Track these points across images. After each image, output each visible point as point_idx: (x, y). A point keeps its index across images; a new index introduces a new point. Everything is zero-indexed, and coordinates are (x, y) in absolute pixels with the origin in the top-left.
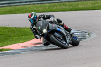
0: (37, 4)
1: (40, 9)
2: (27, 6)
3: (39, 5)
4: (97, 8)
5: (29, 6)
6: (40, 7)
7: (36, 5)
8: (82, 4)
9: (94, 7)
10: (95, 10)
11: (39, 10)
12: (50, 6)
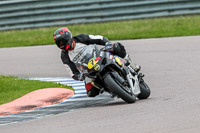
0: (25, 29)
1: (30, 38)
2: (5, 33)
3: (29, 31)
4: (144, 35)
5: (9, 33)
6: (30, 35)
7: (22, 31)
8: (113, 28)
9: (137, 34)
10: (140, 38)
11: (28, 41)
12: (50, 33)
